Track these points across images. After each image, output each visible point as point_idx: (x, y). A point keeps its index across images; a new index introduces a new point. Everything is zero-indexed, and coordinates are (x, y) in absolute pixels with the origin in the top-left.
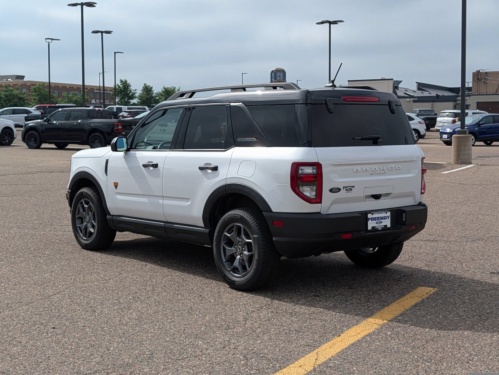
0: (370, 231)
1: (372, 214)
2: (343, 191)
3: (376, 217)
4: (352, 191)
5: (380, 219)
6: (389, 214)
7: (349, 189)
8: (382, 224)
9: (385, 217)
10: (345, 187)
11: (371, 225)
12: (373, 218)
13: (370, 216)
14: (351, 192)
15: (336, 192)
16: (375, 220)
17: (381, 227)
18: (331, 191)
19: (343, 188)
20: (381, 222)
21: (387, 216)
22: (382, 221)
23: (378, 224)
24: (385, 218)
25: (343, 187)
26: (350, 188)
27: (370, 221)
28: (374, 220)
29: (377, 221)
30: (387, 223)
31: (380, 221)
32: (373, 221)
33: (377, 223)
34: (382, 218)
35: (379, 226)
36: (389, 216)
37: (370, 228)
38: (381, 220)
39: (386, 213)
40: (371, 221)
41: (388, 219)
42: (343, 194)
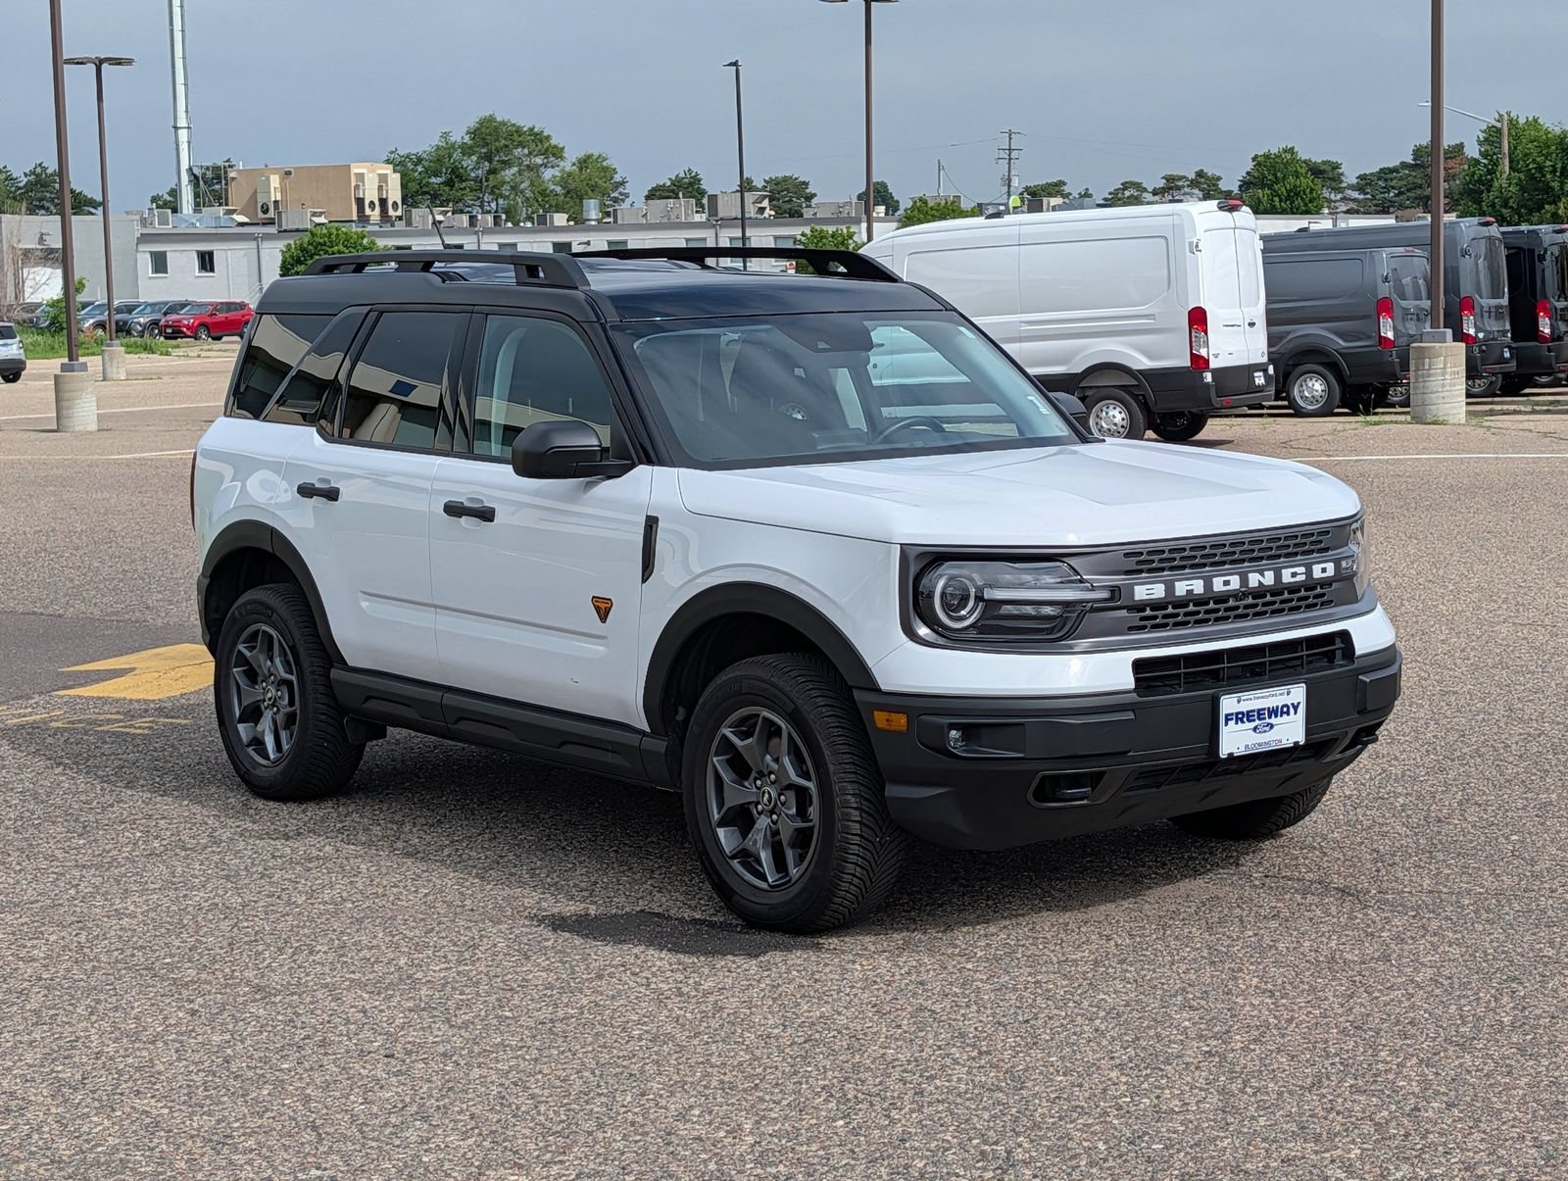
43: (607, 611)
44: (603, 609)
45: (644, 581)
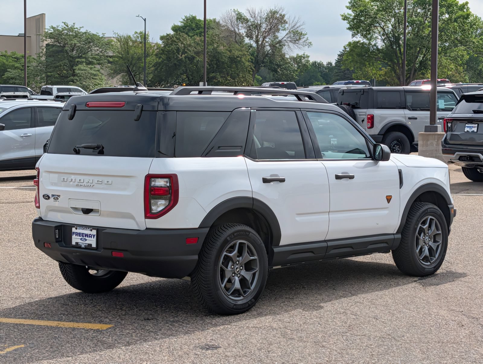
0: (74, 247)
1: (76, 229)
4: (58, 200)
6: (94, 232)
7: (56, 197)
8: (86, 242)
9: (90, 234)
11: (75, 240)
12: (77, 233)
15: (47, 199)
16: (79, 236)
17: (84, 244)
18: (44, 196)
20: (85, 239)
21: (93, 235)
23: (82, 241)
24: (90, 236)
25: (52, 195)
26: (56, 196)
27: (74, 235)
28: (78, 235)
30: (93, 242)
31: (85, 238)
33: (81, 239)
34: (87, 235)
35: (83, 244)
36: (95, 235)
37: (74, 243)
38: (85, 237)
39: (91, 230)
40: (76, 236)
41: (94, 238)
42: (51, 201)
43: (390, 199)
44: (389, 199)
45: (400, 188)
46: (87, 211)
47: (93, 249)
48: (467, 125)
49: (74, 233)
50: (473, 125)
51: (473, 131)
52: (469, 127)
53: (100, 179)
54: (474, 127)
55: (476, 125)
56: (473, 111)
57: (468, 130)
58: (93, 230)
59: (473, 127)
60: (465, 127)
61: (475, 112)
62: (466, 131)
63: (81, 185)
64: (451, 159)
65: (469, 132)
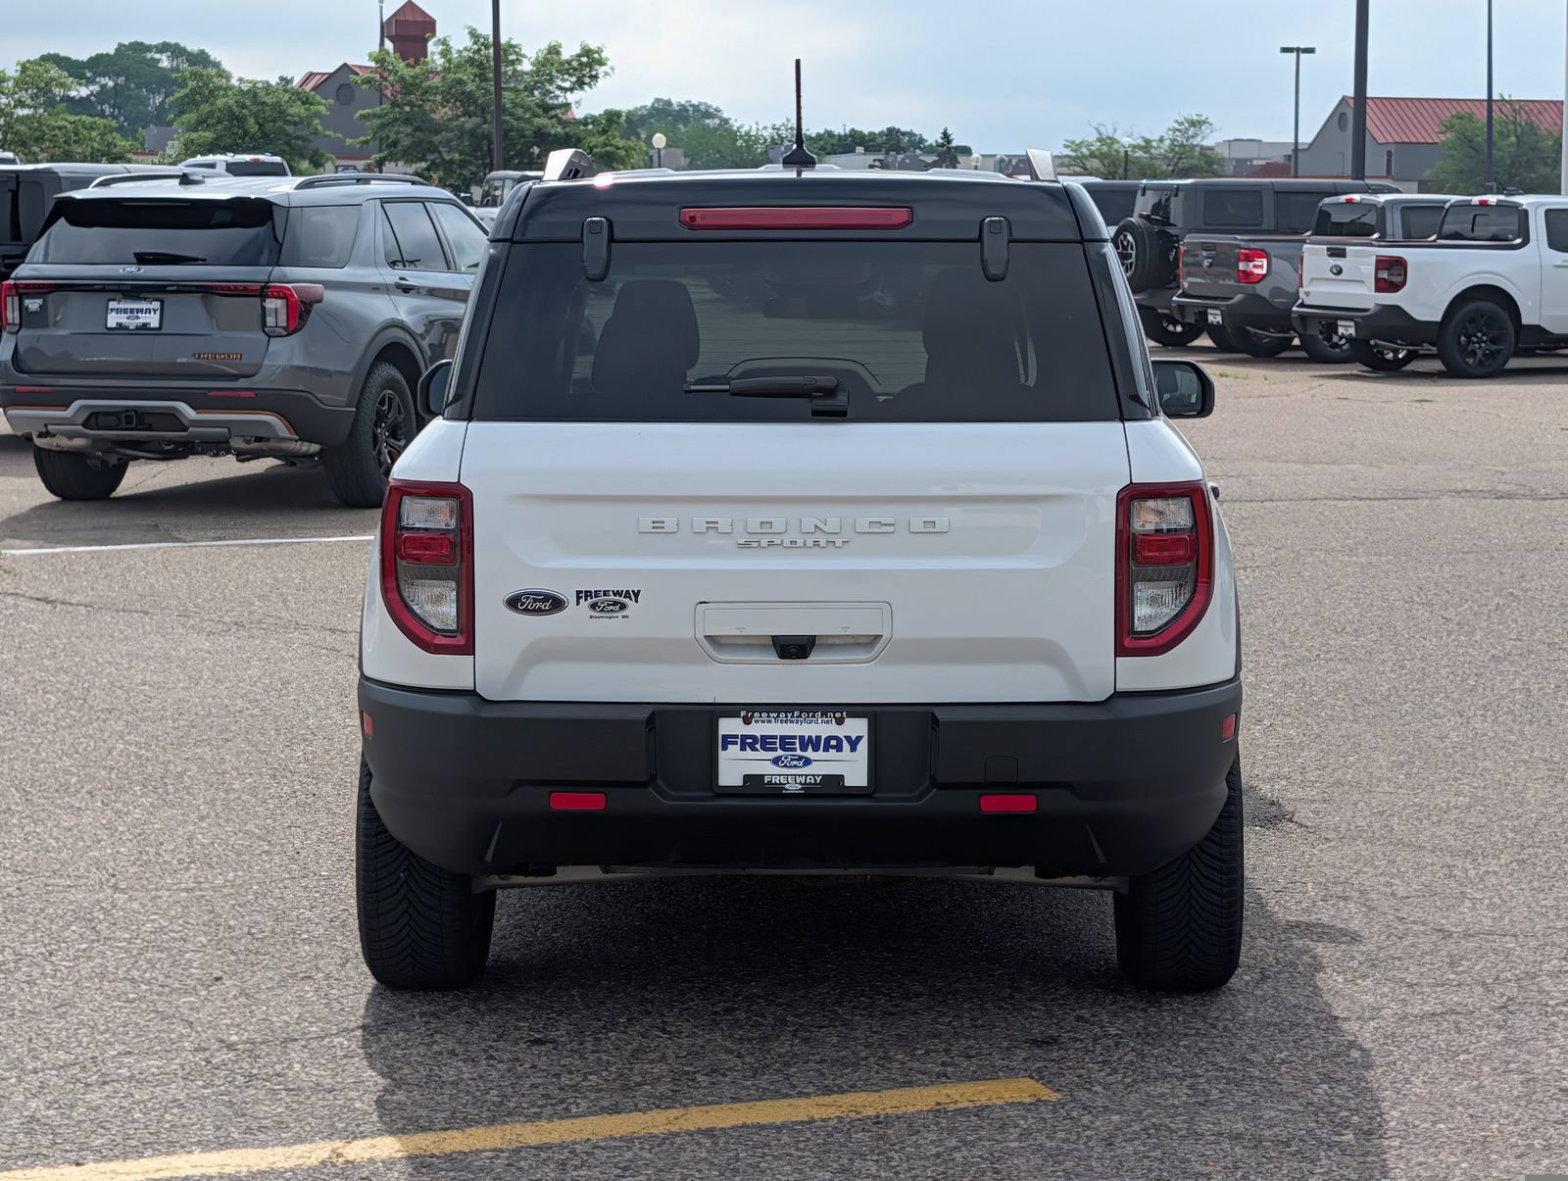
0: (731, 792)
1: (747, 721)
2: (577, 614)
3: (775, 737)
4: (624, 613)
5: (798, 746)
6: (858, 727)
7: (610, 602)
8: (809, 770)
9: (831, 738)
10: (588, 594)
11: (733, 768)
12: (754, 737)
13: (728, 726)
14: (620, 614)
15: (539, 611)
16: (764, 748)
17: (802, 780)
18: (514, 603)
19: (578, 598)
20: (800, 758)
21: (848, 738)
22: (810, 753)
23: (785, 766)
24: (834, 743)
25: (578, 592)
26: (612, 597)
28: (758, 746)
29: (780, 753)
30: (854, 770)
31: (799, 752)
32: (754, 749)
33: (776, 761)
34: (814, 743)
35: (792, 777)
36: (859, 738)
37: (731, 780)
38: (803, 750)
39: (840, 722)
40: (743, 749)
41: (853, 751)
42: (575, 619)
46: (795, 648)
47: (855, 793)
48: (112, 305)
49: (728, 740)
50: (144, 305)
51: (145, 326)
52: (125, 311)
53: (885, 514)
54: (148, 311)
55: (156, 305)
56: (136, 254)
57: (120, 321)
58: (847, 721)
59: (141, 311)
60: (106, 311)
61: (142, 259)
62: (111, 323)
63: (771, 543)
64: (46, 426)
65: (127, 328)
